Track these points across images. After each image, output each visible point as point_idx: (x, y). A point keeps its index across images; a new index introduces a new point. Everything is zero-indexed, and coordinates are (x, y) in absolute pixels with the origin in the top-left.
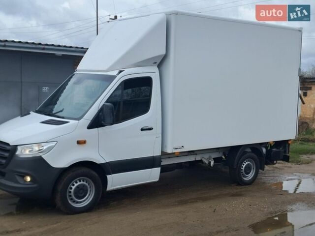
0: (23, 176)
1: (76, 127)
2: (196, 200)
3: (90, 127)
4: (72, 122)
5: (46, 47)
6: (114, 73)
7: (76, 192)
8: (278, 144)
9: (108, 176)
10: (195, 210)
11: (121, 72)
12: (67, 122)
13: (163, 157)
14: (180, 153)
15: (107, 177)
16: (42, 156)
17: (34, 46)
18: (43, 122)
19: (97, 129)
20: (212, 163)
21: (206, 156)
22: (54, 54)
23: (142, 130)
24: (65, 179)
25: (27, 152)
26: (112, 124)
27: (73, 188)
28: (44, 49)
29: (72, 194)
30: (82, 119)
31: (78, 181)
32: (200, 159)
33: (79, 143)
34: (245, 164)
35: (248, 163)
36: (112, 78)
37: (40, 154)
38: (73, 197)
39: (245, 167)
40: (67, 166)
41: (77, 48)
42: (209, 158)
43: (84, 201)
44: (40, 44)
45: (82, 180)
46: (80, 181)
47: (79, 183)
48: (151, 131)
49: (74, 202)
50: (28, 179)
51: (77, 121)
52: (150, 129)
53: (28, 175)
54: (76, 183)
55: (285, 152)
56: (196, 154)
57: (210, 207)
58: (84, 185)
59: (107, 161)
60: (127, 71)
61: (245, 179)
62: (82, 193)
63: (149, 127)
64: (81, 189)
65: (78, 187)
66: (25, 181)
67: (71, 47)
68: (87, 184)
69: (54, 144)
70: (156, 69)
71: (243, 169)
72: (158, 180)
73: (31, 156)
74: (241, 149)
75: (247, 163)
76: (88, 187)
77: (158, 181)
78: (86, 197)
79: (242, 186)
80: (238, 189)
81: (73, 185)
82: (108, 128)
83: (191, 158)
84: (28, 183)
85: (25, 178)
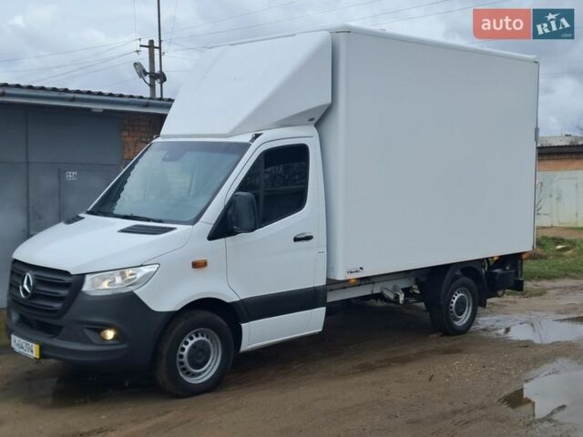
0: (100, 329)
1: (189, 238)
2: (389, 363)
3: (212, 237)
4: (180, 228)
5: (78, 96)
6: (246, 138)
7: (190, 356)
8: (504, 260)
9: (243, 325)
10: (396, 379)
11: (257, 136)
12: (172, 229)
13: (329, 287)
14: (358, 279)
15: (241, 327)
16: (135, 292)
17: (55, 94)
18: (123, 231)
19: (223, 240)
20: (402, 298)
21: (390, 285)
22: (89, 109)
23: (296, 239)
24: (174, 333)
25: (105, 285)
26: (253, 230)
27: (187, 348)
28: (73, 100)
29: (185, 359)
30: (198, 223)
31: (194, 336)
32: (378, 291)
33: (196, 265)
34: (456, 298)
35: (461, 294)
36: (243, 148)
37: (131, 288)
38: (187, 365)
39: (457, 302)
40: (177, 309)
41: (131, 97)
42: (395, 289)
43: (205, 371)
44: (66, 91)
45: (199, 334)
46: (197, 336)
47: (196, 339)
48: (311, 241)
49: (188, 373)
50: (110, 334)
51: (190, 227)
52: (309, 238)
53: (109, 327)
54: (191, 338)
55: (516, 274)
56: (374, 283)
57: (420, 373)
58: (203, 343)
59: (242, 298)
60: (266, 135)
61: (456, 323)
62: (200, 358)
63: (308, 235)
64: (201, 350)
65: (194, 346)
66: (104, 339)
67: (121, 96)
68: (208, 341)
69: (154, 268)
70: (312, 131)
71: (453, 305)
72: (320, 330)
73: (109, 293)
74: (450, 271)
75: (459, 295)
76: (211, 345)
77: (320, 332)
78: (208, 364)
79: (453, 335)
80: (447, 342)
81: (187, 343)
82: (243, 238)
83: (365, 291)
84: (111, 342)
85: (102, 334)
